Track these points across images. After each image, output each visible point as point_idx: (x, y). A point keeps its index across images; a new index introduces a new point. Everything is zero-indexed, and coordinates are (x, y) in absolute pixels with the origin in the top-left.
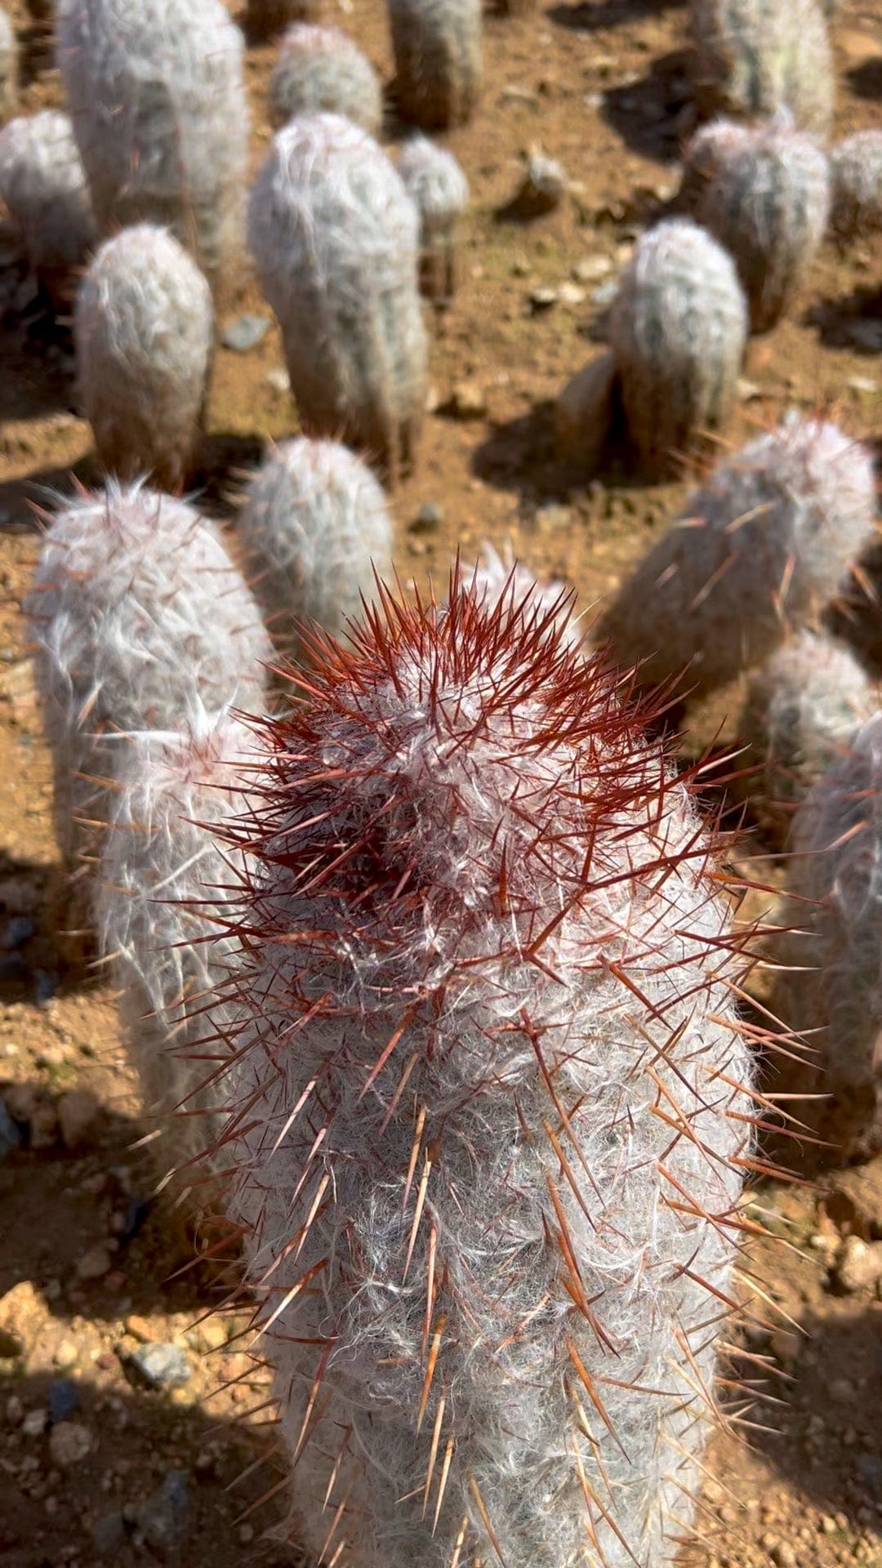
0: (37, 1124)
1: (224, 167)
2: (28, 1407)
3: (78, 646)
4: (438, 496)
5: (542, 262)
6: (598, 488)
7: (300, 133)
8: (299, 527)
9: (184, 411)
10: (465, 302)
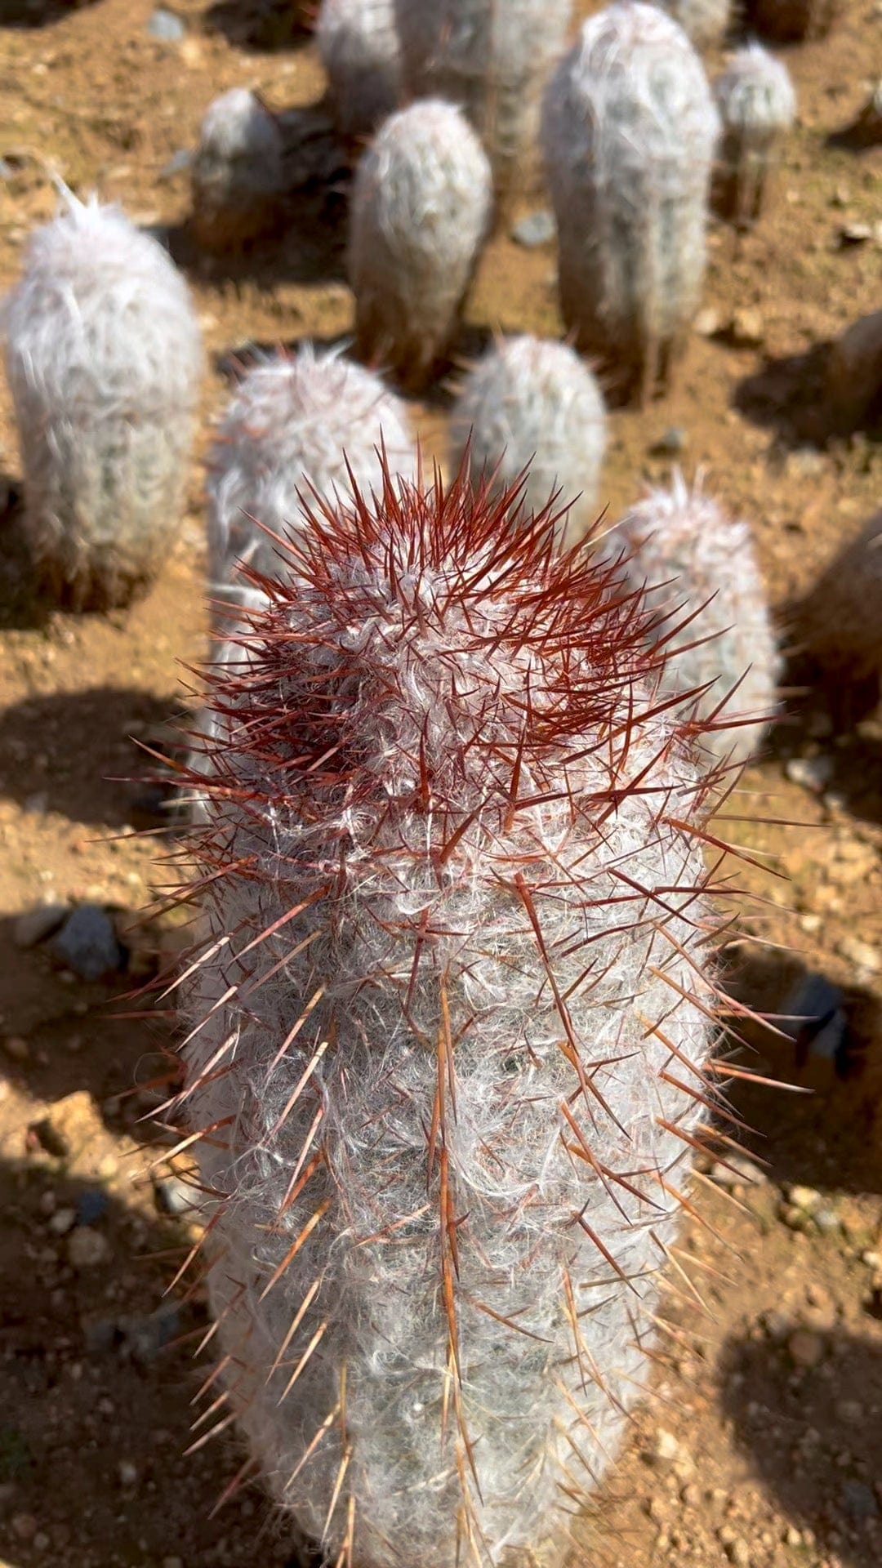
0: (136, 954)
1: (536, 52)
2: (61, 1205)
3: (241, 503)
4: (688, 422)
5: (865, 196)
6: (860, 442)
7: (611, 22)
8: (504, 422)
9: (445, 295)
10: (771, 228)
